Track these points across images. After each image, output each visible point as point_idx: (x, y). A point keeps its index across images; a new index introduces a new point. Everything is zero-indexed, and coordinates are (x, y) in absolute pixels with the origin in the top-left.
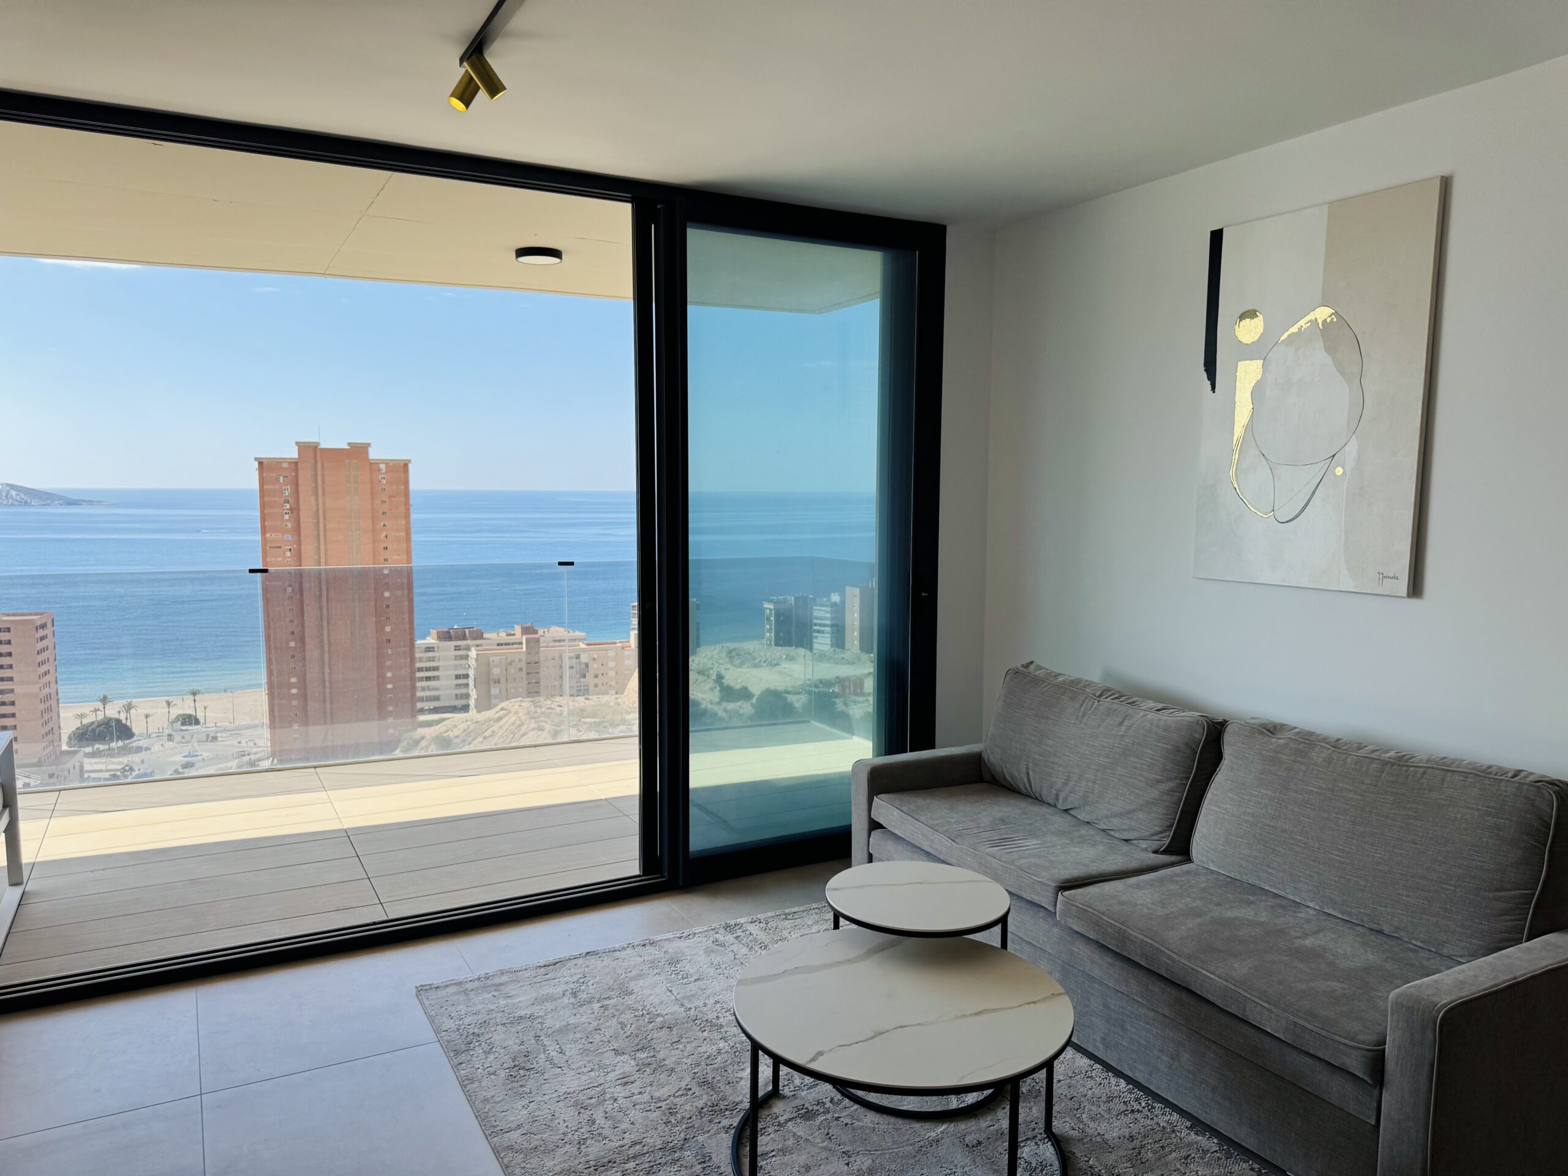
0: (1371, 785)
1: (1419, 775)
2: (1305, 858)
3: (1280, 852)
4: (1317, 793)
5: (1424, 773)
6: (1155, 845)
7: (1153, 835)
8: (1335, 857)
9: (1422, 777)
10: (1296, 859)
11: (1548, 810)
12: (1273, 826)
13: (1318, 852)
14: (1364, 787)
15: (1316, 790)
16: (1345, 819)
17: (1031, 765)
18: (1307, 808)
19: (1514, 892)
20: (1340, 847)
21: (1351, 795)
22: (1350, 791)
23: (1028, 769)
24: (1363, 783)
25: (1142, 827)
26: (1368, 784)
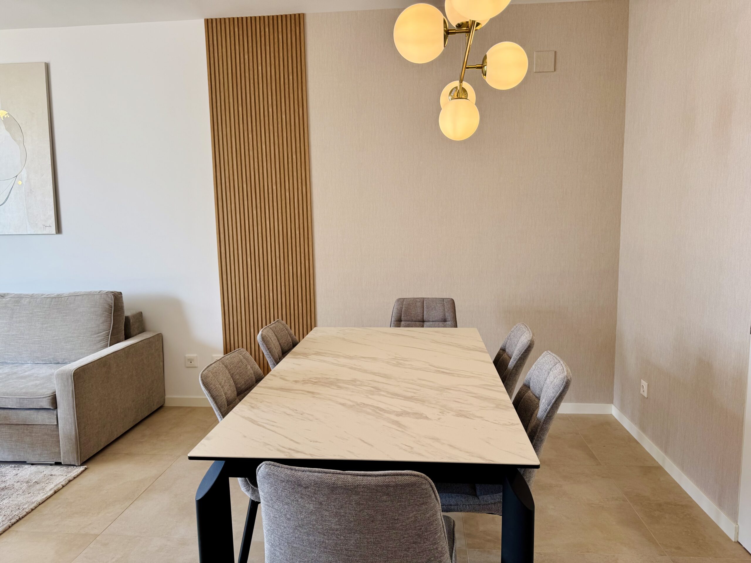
0: (48, 308)
1: (66, 300)
2: (24, 344)
3: (12, 344)
4: (26, 316)
5: (68, 299)
8: (36, 340)
9: (67, 300)
10: (20, 345)
11: (111, 301)
12: (8, 335)
13: (29, 340)
14: (45, 309)
15: (25, 315)
16: (39, 324)
18: (22, 323)
19: (103, 333)
20: (38, 335)
21: (39, 314)
22: (39, 312)
24: (44, 308)
26: (46, 308)
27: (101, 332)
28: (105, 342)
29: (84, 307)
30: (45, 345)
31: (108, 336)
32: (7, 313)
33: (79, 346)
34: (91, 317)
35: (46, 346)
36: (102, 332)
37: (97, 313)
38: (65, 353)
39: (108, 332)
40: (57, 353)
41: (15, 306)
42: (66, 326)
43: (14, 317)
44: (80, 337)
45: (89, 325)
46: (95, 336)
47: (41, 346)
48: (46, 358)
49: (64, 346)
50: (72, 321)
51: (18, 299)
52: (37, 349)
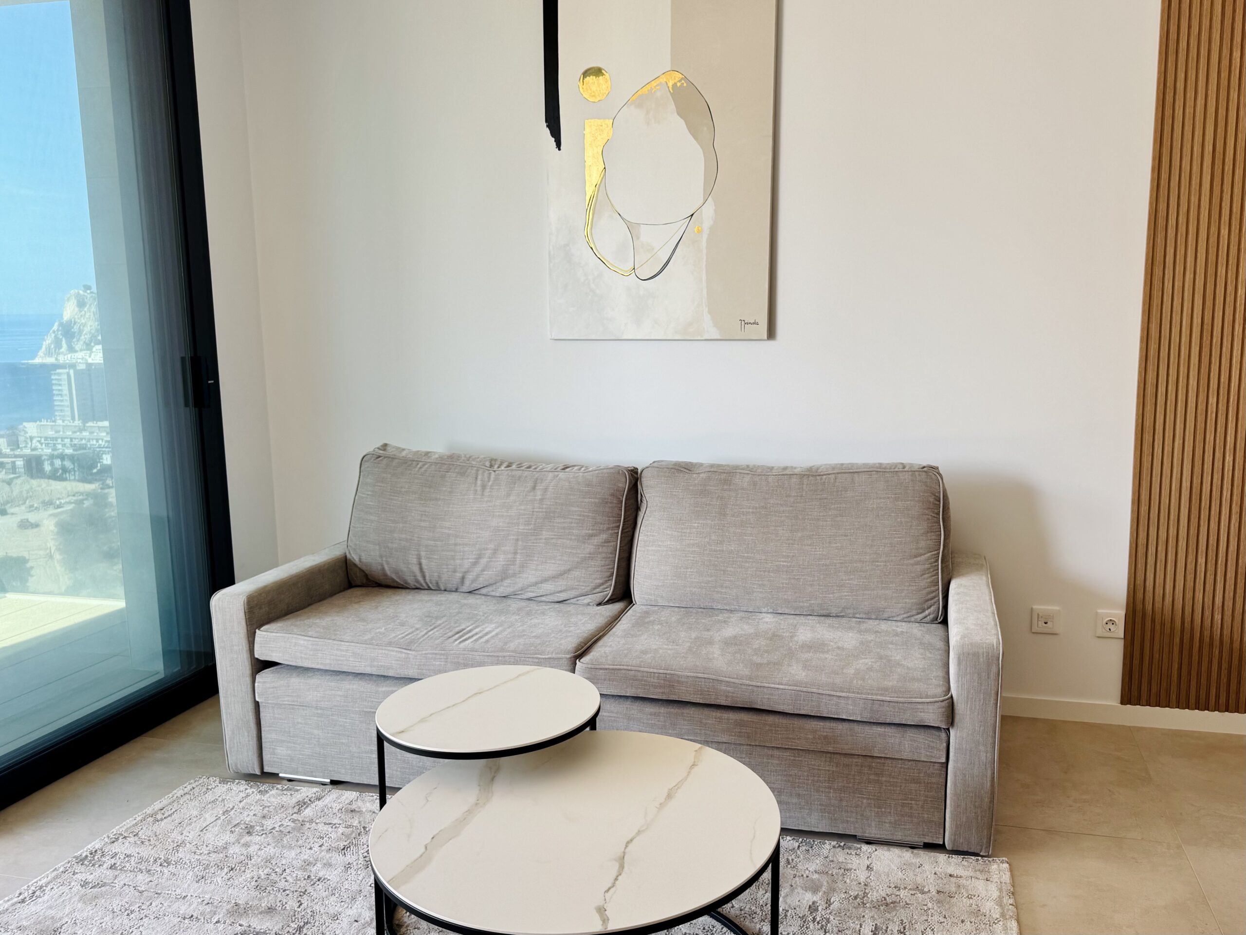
0: (797, 496)
1: (832, 481)
2: (756, 571)
3: (730, 571)
4: (753, 513)
5: (836, 478)
6: (598, 597)
7: (594, 589)
8: (782, 563)
9: (835, 482)
10: (747, 574)
12: (720, 551)
13: (766, 563)
14: (792, 500)
15: (751, 510)
16: (783, 530)
17: (423, 554)
18: (748, 527)
20: (784, 554)
21: (782, 509)
22: (781, 505)
23: (419, 558)
24: (790, 496)
25: (581, 584)
26: (794, 496)
27: (921, 555)
28: (933, 576)
29: (880, 498)
30: (802, 575)
31: (936, 564)
32: (710, 505)
33: (877, 582)
34: (899, 520)
35: (804, 577)
36: (925, 554)
37: (910, 512)
38: (848, 596)
39: (935, 554)
40: (829, 594)
41: (723, 490)
42: (845, 538)
43: (727, 514)
44: (878, 561)
45: (895, 538)
46: (911, 561)
47: (794, 578)
48: (805, 604)
49: (846, 580)
50: (857, 526)
51: (725, 475)
52: (786, 584)
